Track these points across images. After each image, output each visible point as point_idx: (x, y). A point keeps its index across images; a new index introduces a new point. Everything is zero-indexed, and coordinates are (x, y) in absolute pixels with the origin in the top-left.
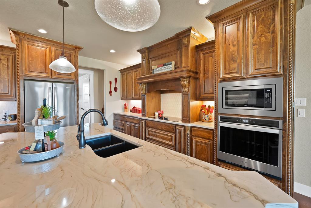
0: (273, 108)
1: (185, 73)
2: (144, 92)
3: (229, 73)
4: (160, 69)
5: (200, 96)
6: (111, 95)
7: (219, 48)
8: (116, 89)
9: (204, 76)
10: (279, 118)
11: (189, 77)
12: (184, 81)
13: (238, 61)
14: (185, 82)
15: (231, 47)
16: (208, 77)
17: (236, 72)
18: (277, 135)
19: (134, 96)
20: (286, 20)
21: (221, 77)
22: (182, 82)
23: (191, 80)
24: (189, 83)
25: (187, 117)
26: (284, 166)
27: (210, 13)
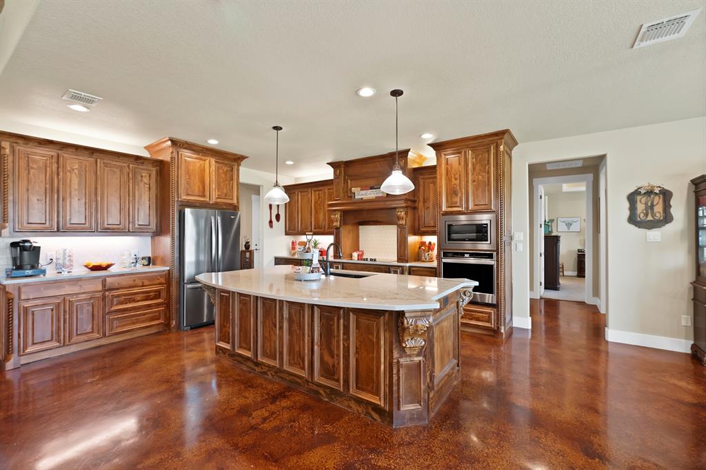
0: (489, 242)
1: (403, 202)
2: (339, 223)
3: (451, 207)
4: (364, 192)
5: (419, 229)
6: (271, 226)
7: (441, 179)
8: (278, 217)
9: (424, 206)
10: (493, 251)
11: (406, 207)
12: (401, 212)
13: (459, 195)
14: (403, 213)
15: (453, 180)
16: (428, 207)
17: (458, 207)
18: (492, 266)
19: (315, 228)
20: (497, 163)
21: (443, 210)
22: (399, 213)
23: (409, 211)
24: (406, 214)
25: (404, 255)
26: (498, 293)
27: (435, 140)
